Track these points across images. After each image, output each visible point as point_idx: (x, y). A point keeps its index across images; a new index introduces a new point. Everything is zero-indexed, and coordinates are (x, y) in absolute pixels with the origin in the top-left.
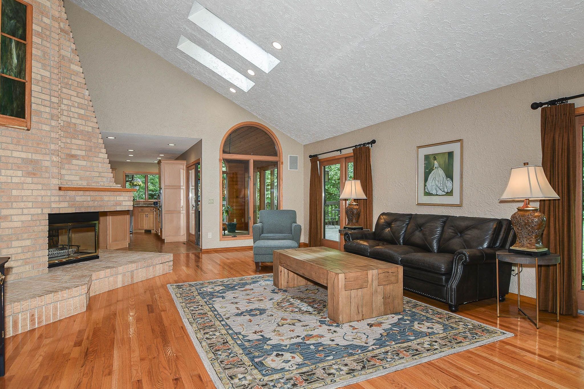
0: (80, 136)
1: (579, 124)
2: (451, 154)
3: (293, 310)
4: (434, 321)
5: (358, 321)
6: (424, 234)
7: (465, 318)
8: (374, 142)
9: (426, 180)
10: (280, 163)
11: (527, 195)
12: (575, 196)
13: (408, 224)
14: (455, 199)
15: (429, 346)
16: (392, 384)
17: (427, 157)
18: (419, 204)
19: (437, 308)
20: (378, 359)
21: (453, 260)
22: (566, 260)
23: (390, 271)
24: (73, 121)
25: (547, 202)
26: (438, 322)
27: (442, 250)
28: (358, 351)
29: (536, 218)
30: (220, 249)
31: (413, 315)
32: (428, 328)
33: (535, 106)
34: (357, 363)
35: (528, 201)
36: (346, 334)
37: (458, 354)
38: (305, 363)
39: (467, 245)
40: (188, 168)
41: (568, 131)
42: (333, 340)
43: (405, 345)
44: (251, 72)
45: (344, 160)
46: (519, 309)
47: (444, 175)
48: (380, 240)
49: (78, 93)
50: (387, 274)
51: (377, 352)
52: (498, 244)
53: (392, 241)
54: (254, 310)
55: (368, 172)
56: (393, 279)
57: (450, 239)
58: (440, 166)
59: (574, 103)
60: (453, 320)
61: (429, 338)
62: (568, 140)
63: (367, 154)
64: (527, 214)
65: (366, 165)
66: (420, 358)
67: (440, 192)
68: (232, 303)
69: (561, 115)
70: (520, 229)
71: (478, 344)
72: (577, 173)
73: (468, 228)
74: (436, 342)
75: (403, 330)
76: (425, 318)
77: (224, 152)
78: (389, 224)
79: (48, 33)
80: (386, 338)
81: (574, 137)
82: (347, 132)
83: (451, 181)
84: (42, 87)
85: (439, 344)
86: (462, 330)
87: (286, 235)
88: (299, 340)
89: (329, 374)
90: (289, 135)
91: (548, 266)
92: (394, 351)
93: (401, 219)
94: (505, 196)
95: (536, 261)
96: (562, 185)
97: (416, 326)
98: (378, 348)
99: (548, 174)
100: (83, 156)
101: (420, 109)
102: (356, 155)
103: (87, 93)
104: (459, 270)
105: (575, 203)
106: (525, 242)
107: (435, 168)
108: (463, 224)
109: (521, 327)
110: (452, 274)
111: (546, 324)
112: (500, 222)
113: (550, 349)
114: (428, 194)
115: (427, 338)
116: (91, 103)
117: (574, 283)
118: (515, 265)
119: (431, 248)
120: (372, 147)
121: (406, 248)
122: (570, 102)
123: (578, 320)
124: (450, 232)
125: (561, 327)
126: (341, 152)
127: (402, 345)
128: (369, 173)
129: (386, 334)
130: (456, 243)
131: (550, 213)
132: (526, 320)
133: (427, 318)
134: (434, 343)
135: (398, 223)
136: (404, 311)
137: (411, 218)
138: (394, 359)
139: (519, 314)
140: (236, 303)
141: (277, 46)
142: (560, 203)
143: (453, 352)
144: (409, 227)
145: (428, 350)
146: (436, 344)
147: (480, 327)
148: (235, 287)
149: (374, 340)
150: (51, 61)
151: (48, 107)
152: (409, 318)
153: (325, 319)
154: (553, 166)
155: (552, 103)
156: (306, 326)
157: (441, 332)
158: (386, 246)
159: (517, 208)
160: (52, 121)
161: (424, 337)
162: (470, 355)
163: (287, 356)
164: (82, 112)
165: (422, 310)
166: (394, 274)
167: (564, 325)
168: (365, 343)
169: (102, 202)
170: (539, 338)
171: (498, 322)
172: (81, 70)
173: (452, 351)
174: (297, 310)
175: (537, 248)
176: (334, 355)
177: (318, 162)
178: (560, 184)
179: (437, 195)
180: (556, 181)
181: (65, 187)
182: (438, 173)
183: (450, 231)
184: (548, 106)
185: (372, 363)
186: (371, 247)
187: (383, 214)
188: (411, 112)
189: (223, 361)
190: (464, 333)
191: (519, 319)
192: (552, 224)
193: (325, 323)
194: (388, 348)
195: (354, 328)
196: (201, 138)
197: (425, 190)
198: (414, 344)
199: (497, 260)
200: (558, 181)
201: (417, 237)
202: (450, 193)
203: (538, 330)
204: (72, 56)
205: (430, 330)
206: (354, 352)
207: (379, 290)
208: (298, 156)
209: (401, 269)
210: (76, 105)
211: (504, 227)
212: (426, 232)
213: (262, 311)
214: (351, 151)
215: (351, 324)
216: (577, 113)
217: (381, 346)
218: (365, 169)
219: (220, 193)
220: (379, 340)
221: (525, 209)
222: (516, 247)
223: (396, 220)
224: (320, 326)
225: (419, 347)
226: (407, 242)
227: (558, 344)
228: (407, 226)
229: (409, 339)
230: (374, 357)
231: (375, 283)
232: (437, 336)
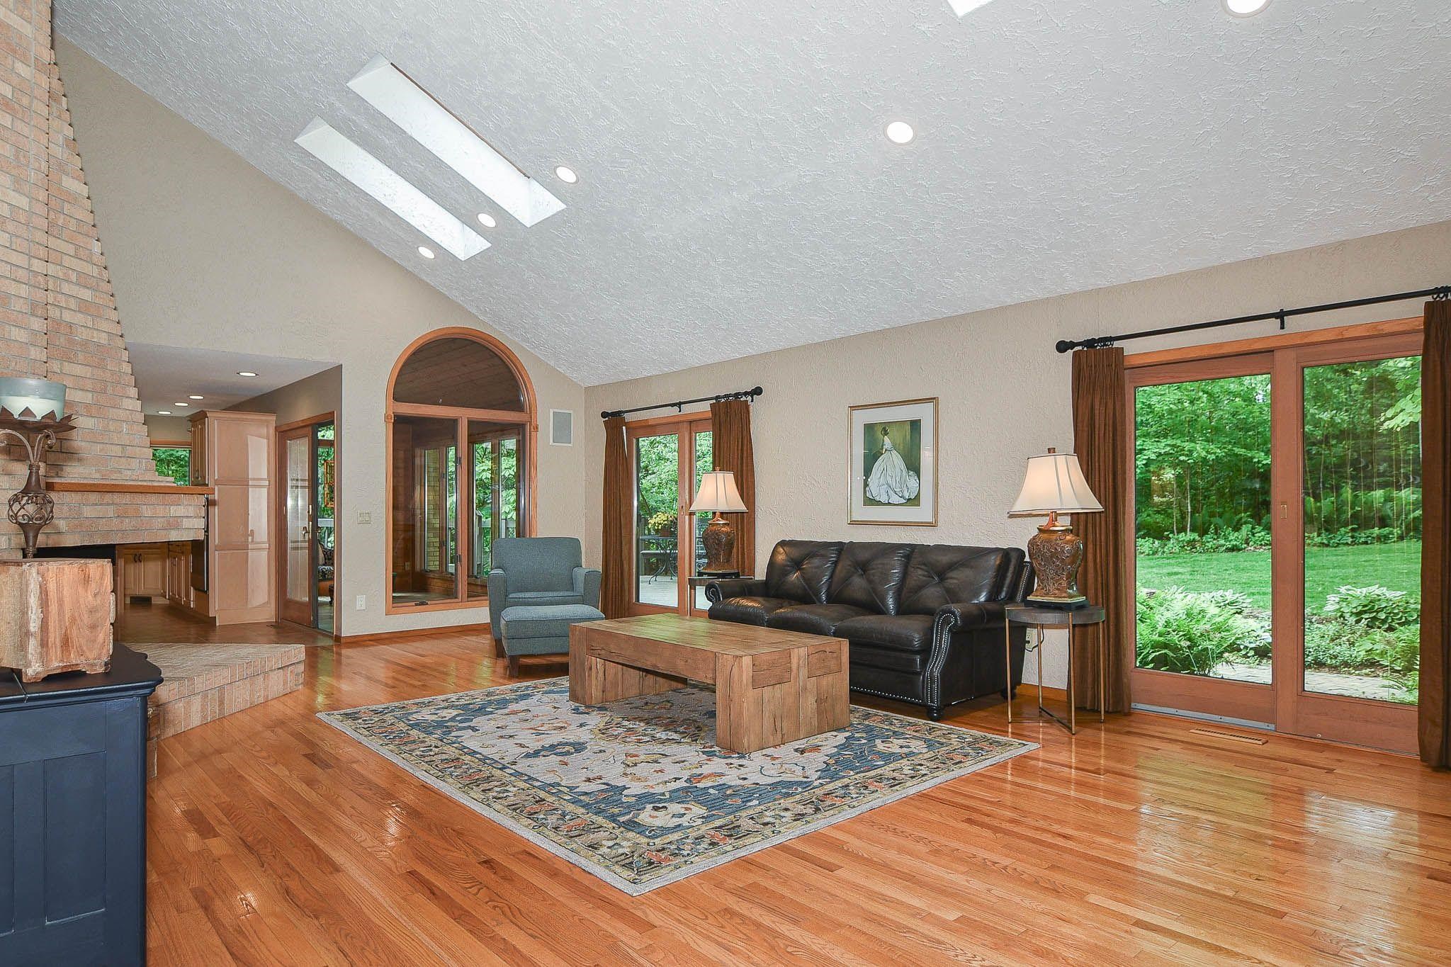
0: (81, 356)
1: (1130, 382)
2: (915, 425)
3: (640, 739)
4: (908, 736)
5: (775, 746)
6: (870, 581)
7: (957, 728)
8: (758, 391)
9: (868, 472)
10: (532, 427)
11: (1056, 505)
12: (1124, 506)
13: (835, 563)
14: (923, 513)
15: (913, 772)
16: (872, 826)
17: (869, 428)
18: (853, 523)
19: (905, 717)
20: (836, 797)
21: (933, 624)
22: (1112, 616)
23: (828, 650)
24: (67, 316)
25: (1083, 517)
26: (915, 738)
27: (904, 609)
28: (796, 789)
29: (1068, 544)
30: (386, 636)
31: (869, 730)
32: (901, 747)
33: (1062, 347)
34: (804, 805)
35: (1055, 516)
36: (762, 767)
37: (960, 779)
38: (714, 815)
39: (953, 596)
40: (284, 435)
41: (1114, 397)
42: (745, 779)
43: (872, 773)
44: (487, 220)
45: (686, 425)
46: (1040, 708)
47: (903, 466)
48: (777, 596)
49: (78, 247)
50: (823, 655)
51: (830, 787)
52: (1003, 595)
53: (805, 597)
54: (558, 745)
55: (745, 455)
56: (832, 664)
57: (921, 588)
58: (895, 447)
59: (1123, 348)
60: (938, 733)
61: (908, 760)
62: (1114, 409)
63: (743, 417)
64: (1054, 537)
65: (740, 440)
66: (904, 788)
67: (895, 499)
68: (501, 737)
69: (1103, 366)
70: (1043, 564)
71: (988, 763)
72: (1127, 467)
73: (952, 566)
74: (921, 765)
75: (861, 753)
76: (891, 733)
77: (398, 397)
78: (797, 564)
79: (25, 101)
80: (835, 767)
81: (1123, 406)
82: (697, 365)
83: (916, 478)
84: (12, 235)
85: (928, 767)
86: (957, 745)
87: (561, 594)
88: (683, 784)
89: (765, 824)
90: (552, 363)
91: (1085, 625)
92: (857, 784)
93: (822, 552)
94: (1019, 507)
95: (1070, 618)
96: (1105, 488)
97: (880, 746)
98: (830, 782)
99: (1085, 468)
100: (87, 406)
101: (856, 331)
102: (717, 417)
103: (97, 248)
104: (944, 641)
105: (1124, 519)
106: (1052, 587)
107: (886, 450)
108: (945, 559)
109: (1044, 733)
110: (931, 651)
111: (1085, 727)
112: (1006, 554)
113: (1094, 760)
114: (870, 501)
115: (904, 761)
116: (105, 274)
117: (1125, 655)
118: (1033, 626)
119: (884, 606)
120: (752, 401)
121: (836, 610)
122: (1116, 344)
123: (1132, 718)
124: (920, 575)
125: (1107, 730)
126: (680, 408)
127: (866, 774)
128: (747, 457)
129: (834, 762)
130: (931, 595)
131: (1087, 535)
132: (1052, 725)
133: (894, 732)
134: (919, 767)
135: (816, 561)
136: (851, 725)
137: (842, 550)
138: (861, 794)
139: (1041, 716)
140: (511, 736)
141: (567, 175)
142: (1103, 519)
143: (953, 777)
144: (839, 567)
145: (912, 777)
146: (922, 768)
147: (985, 739)
148: (485, 708)
149: (816, 771)
150: (33, 171)
151: (25, 284)
152: (864, 735)
153: (713, 749)
154: (1090, 454)
155: (1090, 343)
156: (683, 762)
157: (925, 750)
158: (796, 607)
159: (1038, 528)
160: (32, 319)
161: (899, 760)
162: (979, 778)
163: (675, 808)
164: (86, 295)
165: (882, 722)
166: (835, 655)
167: (1111, 727)
168: (804, 777)
169: (139, 519)
170: (1076, 746)
171: (1010, 730)
172: (84, 191)
173: (950, 775)
174: (647, 739)
175: (1071, 596)
176: (757, 798)
177: (624, 427)
178: (1102, 486)
179: (889, 504)
180: (1097, 480)
181: (62, 483)
182: (892, 462)
183: (920, 572)
184: (1083, 348)
185: (828, 802)
186: (769, 610)
187: (783, 544)
188: (838, 336)
189: (559, 828)
190: (962, 748)
191: (1041, 724)
192: (1090, 556)
193: (715, 755)
194: (846, 781)
195: (774, 759)
196: (340, 363)
197: (865, 492)
198: (887, 771)
199: (1007, 620)
200: (1100, 481)
201: (858, 585)
202: (914, 501)
203: (1074, 737)
204: (65, 156)
205: (905, 750)
206: (791, 792)
207: (809, 686)
208: (571, 412)
209: (845, 644)
210: (74, 277)
211: (1013, 562)
212: (874, 576)
213: (579, 747)
214: (705, 407)
215: (764, 752)
216: (1126, 364)
217: (834, 778)
218: (740, 448)
219: (387, 500)
220: (825, 771)
221: (1051, 529)
222: (1037, 596)
223: (810, 555)
224: (709, 760)
225: (895, 774)
226: (833, 599)
227: (1103, 752)
228: (836, 566)
229: (875, 765)
230: (828, 794)
231: (804, 672)
232: (921, 756)
